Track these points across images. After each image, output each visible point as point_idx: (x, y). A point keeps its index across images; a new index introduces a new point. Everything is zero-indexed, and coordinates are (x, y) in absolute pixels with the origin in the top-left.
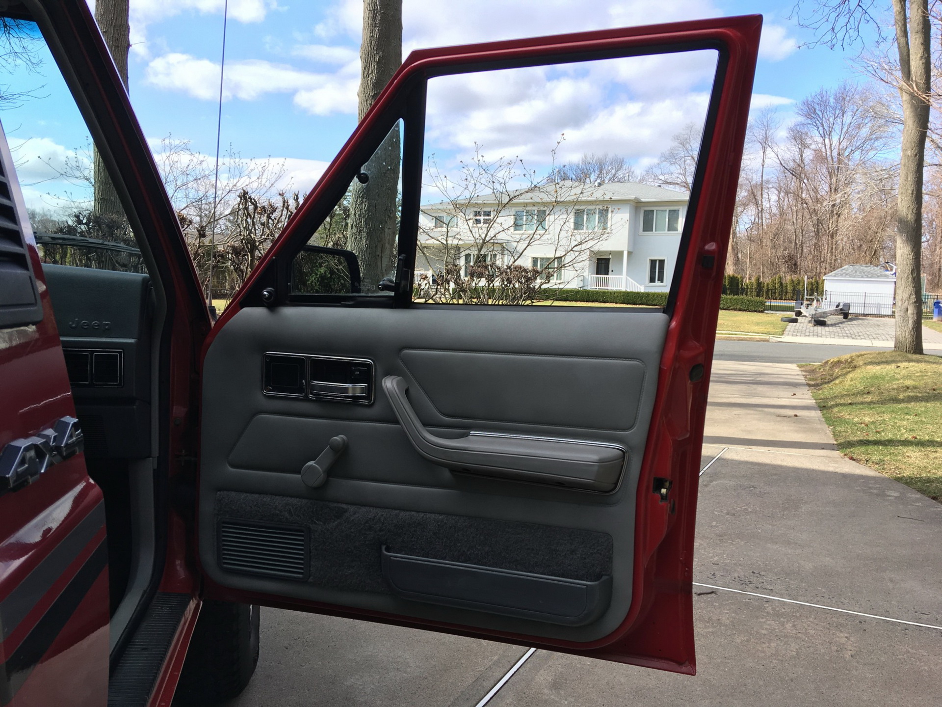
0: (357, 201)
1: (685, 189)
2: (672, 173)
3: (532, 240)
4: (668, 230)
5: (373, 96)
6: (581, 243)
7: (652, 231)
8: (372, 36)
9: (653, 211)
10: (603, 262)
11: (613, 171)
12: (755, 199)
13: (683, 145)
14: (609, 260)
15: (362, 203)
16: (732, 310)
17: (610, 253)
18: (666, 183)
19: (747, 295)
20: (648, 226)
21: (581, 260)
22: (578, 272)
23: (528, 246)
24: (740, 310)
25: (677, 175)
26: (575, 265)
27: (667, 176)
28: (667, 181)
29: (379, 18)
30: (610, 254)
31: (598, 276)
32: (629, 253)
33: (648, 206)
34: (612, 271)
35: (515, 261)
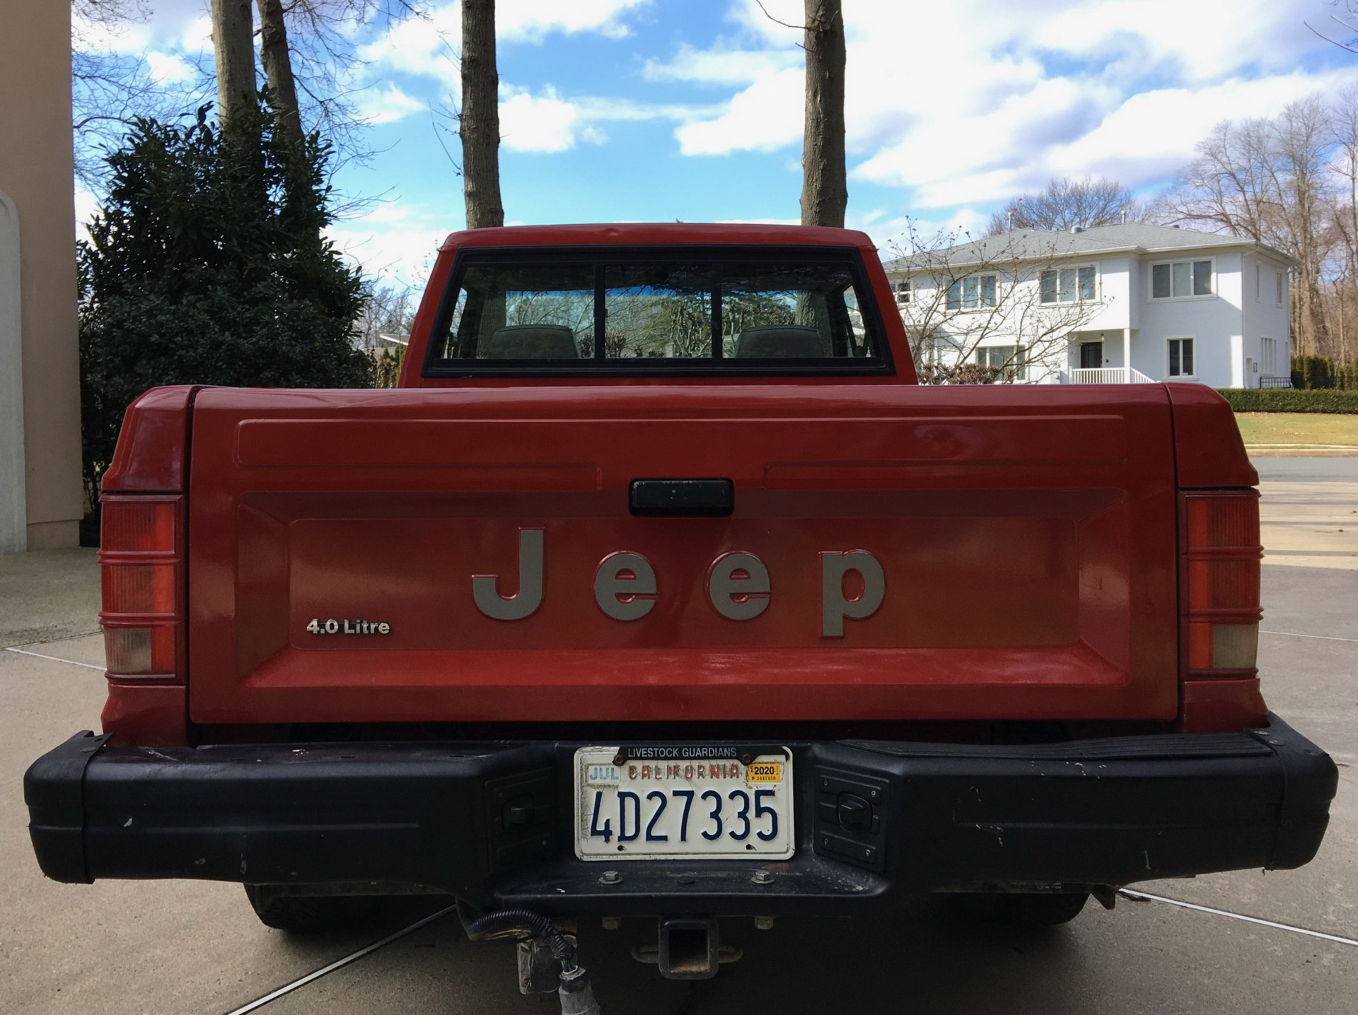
0: (803, 310)
1: (1224, 225)
2: (1200, 201)
3: (987, 331)
4: (1195, 294)
5: (818, 204)
6: (1052, 330)
7: (1168, 295)
8: (816, 145)
9: (1169, 265)
10: (1091, 348)
11: (1101, 203)
12: (1344, 233)
13: (1214, 155)
14: (1099, 344)
15: (808, 312)
16: (1310, 412)
17: (1102, 333)
18: (1191, 216)
19: (1342, 387)
20: (1161, 288)
21: (1052, 352)
22: (1050, 368)
23: (981, 339)
24: (1324, 412)
25: (1208, 204)
26: (1044, 359)
27: (1191, 206)
28: (1193, 213)
29: (822, 127)
30: (1102, 335)
31: (1084, 370)
32: (1133, 332)
33: (1156, 260)
34: (1107, 361)
35: (965, 358)
